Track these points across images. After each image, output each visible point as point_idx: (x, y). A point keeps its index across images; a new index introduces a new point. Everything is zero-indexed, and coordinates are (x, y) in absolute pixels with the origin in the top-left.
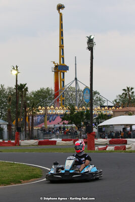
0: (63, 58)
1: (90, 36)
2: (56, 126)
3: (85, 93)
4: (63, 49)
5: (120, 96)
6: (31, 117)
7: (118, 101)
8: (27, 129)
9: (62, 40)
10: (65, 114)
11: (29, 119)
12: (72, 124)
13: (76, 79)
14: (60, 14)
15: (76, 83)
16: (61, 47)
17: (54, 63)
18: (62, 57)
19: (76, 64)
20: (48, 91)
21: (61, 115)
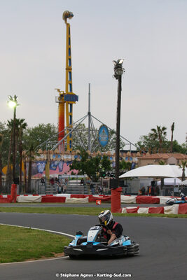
0: (71, 85)
1: (119, 61)
2: (63, 176)
3: (102, 133)
4: (70, 73)
5: (145, 137)
6: (28, 164)
7: (142, 144)
8: (23, 180)
9: (70, 60)
10: (75, 161)
11: (25, 166)
12: (84, 174)
13: (89, 114)
14: (68, 25)
15: (90, 119)
16: (69, 70)
17: (59, 90)
18: (69, 83)
19: (89, 94)
20: (49, 127)
21: (69, 162)
